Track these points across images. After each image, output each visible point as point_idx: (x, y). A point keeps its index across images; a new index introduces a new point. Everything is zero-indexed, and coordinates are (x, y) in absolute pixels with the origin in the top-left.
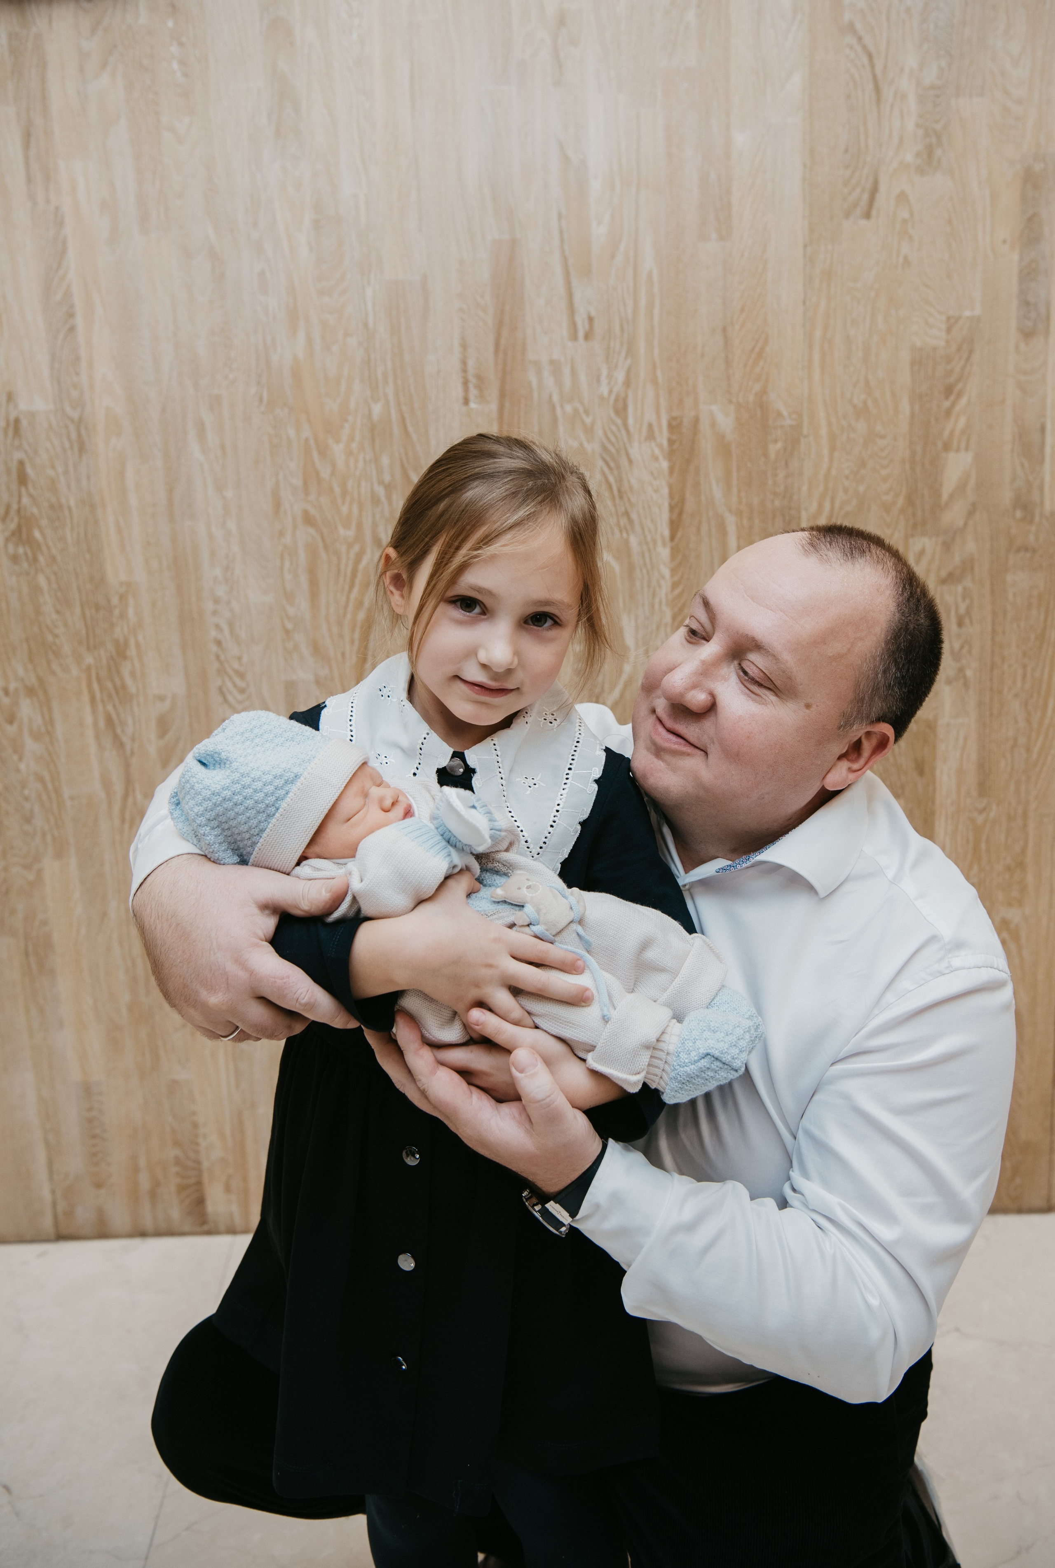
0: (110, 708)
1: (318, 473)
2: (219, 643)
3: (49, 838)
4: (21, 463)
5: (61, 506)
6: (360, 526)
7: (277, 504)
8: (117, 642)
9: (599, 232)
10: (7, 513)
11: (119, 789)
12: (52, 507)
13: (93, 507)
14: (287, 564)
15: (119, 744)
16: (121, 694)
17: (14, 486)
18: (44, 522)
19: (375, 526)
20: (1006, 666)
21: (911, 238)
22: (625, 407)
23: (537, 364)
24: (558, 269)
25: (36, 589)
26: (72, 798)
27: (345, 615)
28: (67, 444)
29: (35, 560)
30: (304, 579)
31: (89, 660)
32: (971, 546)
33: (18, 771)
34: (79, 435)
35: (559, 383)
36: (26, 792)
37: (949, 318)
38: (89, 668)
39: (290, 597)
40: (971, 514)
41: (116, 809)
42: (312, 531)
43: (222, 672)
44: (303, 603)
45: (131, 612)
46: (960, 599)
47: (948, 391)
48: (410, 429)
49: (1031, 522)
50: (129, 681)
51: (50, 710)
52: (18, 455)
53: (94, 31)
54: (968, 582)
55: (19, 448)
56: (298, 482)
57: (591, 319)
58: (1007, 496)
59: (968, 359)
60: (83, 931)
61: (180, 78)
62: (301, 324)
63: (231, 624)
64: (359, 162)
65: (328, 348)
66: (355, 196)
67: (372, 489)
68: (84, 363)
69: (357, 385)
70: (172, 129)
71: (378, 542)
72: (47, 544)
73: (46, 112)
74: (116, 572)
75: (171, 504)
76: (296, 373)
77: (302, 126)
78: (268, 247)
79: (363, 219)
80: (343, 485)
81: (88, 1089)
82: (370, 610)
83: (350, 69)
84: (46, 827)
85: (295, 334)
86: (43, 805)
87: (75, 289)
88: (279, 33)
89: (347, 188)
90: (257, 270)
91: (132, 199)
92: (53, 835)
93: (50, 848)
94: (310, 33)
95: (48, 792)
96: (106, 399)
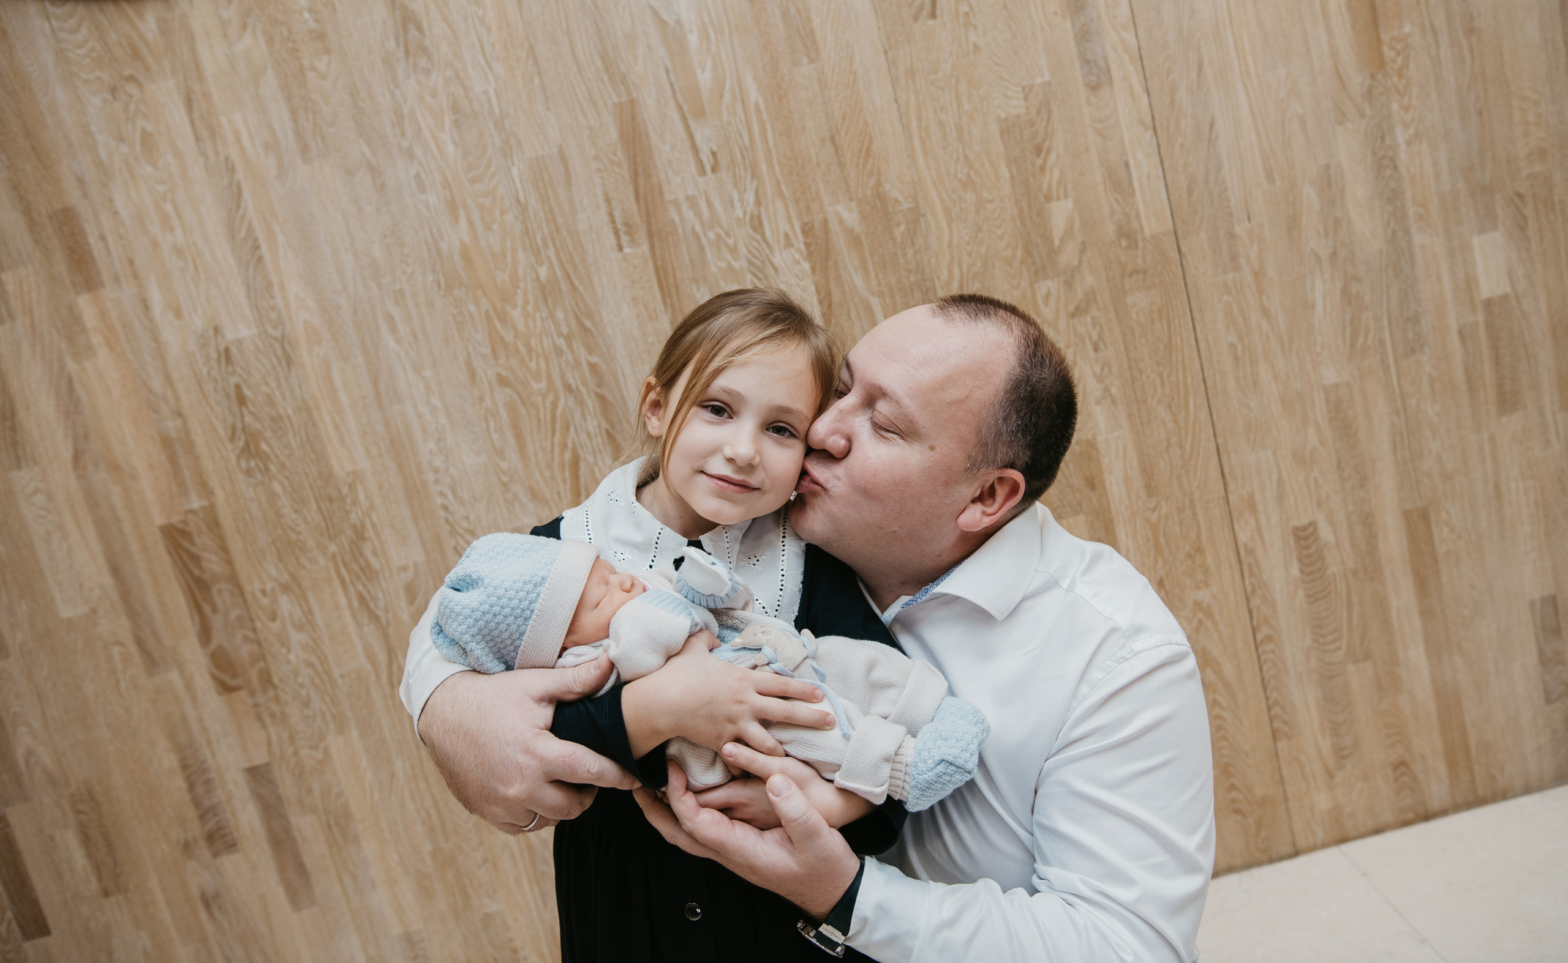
0: (360, 587)
1: (502, 339)
2: (445, 508)
3: (329, 717)
4: (238, 387)
5: (280, 417)
6: (549, 377)
7: (472, 373)
8: (354, 527)
9: (705, 78)
10: (233, 433)
11: (382, 658)
12: (273, 419)
13: (309, 411)
14: (492, 424)
15: (375, 618)
16: (368, 573)
17: (235, 409)
18: (268, 434)
19: (563, 374)
20: (1144, 377)
21: (975, 27)
22: (761, 224)
23: (675, 202)
24: (676, 116)
25: (272, 495)
26: (342, 676)
27: (553, 458)
28: (275, 361)
29: (267, 469)
30: (509, 435)
31: (333, 548)
32: (1089, 280)
33: (289, 662)
34: (284, 351)
35: (698, 215)
36: (300, 679)
37: (1024, 88)
38: (334, 556)
39: (500, 453)
40: (1082, 251)
41: (384, 677)
42: (508, 390)
43: (453, 533)
44: (513, 456)
45: (361, 497)
46: (1090, 328)
47: (1038, 150)
48: (576, 282)
49: (1136, 248)
50: (372, 560)
51: (307, 602)
52: (234, 380)
54: (1094, 312)
55: (234, 373)
56: (486, 350)
57: (714, 154)
58: (1110, 231)
59: (1048, 119)
60: (376, 795)
61: (312, 24)
62: (462, 213)
63: (453, 490)
64: (483, 63)
65: (489, 228)
66: (486, 92)
67: (553, 342)
68: (276, 289)
69: (521, 255)
70: (314, 69)
71: (569, 389)
72: (274, 453)
73: (201, 78)
74: (341, 464)
75: (378, 394)
76: (466, 256)
77: (427, 43)
78: (418, 151)
79: (497, 110)
80: (527, 345)
81: (410, 940)
82: (574, 449)
84: (324, 708)
85: (457, 222)
86: (317, 689)
87: (256, 224)
89: (477, 87)
90: (412, 174)
91: (291, 136)
92: (332, 714)
93: (331, 726)
95: (320, 677)
96: (302, 314)
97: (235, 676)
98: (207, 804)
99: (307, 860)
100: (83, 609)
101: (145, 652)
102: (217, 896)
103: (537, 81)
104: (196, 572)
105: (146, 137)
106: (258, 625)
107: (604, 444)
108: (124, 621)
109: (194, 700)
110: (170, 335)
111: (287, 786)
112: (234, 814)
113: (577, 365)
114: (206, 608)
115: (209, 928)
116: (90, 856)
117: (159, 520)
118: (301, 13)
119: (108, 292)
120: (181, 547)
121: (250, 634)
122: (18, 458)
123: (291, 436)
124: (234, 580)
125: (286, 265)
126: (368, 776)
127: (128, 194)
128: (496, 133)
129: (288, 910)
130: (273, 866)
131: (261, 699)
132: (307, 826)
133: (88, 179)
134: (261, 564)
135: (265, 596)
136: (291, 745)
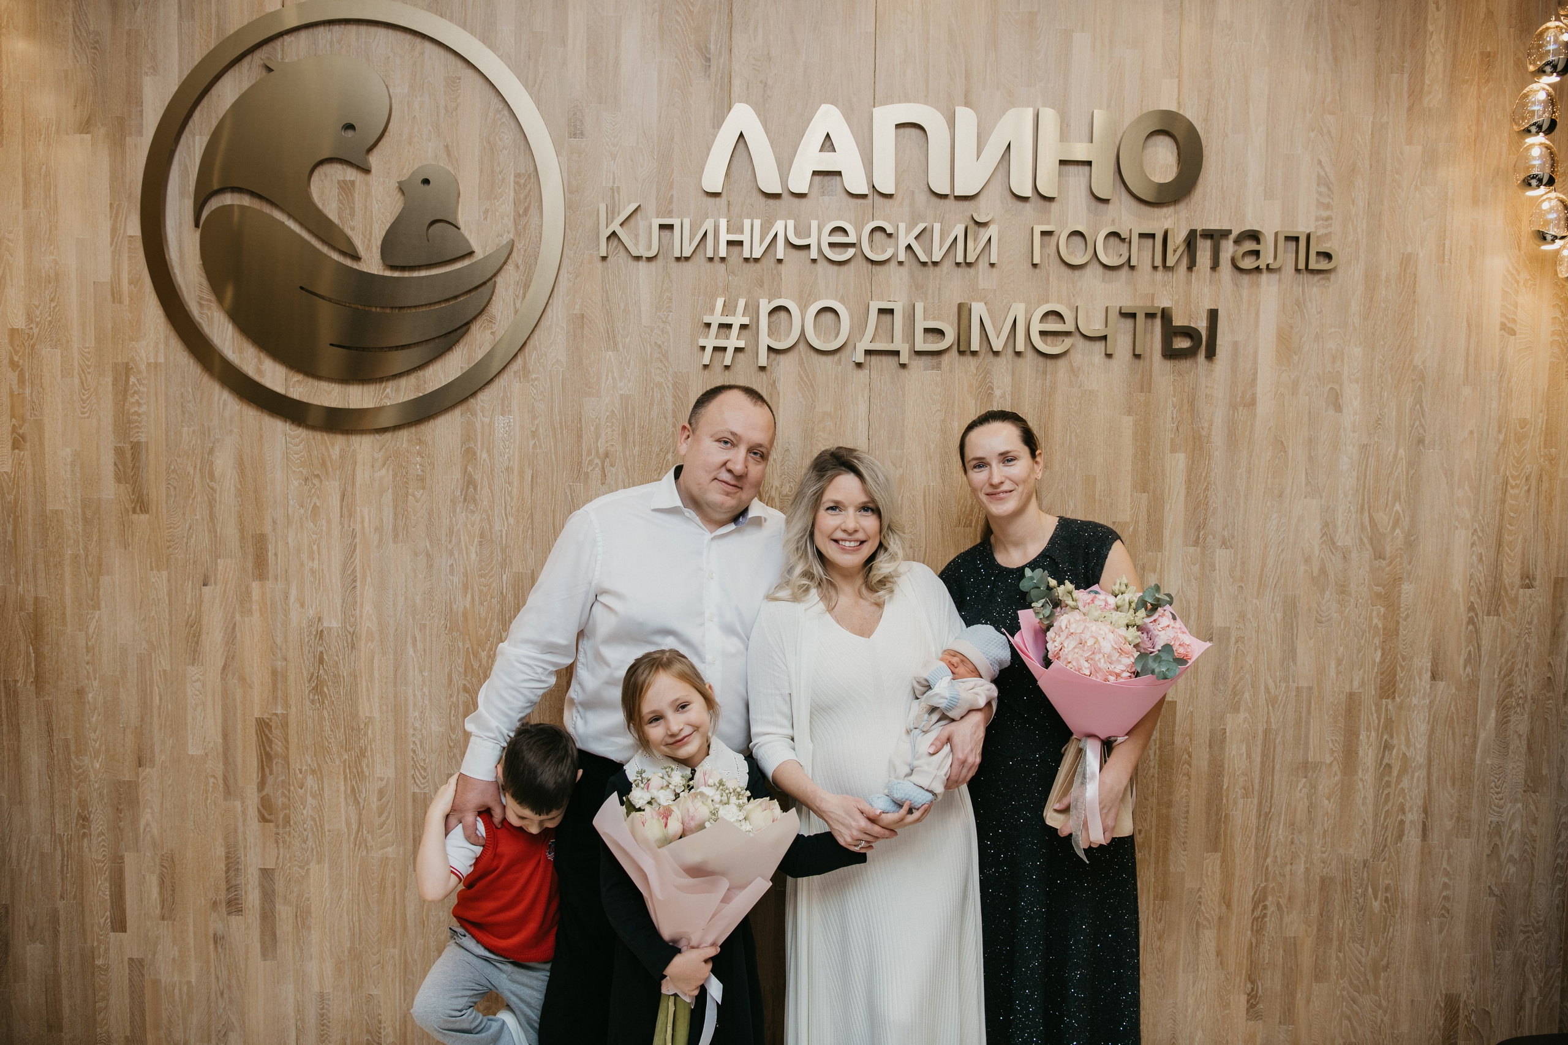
0: (354, 783)
1: (472, 666)
2: (414, 751)
3: (315, 852)
4: (321, 653)
5: (339, 676)
7: (450, 680)
8: (361, 748)
10: (311, 678)
11: (355, 827)
12: (335, 676)
13: (355, 676)
15: (357, 802)
16: (360, 776)
17: (317, 664)
18: (330, 684)
25: (322, 718)
26: (329, 831)
28: (346, 645)
29: (323, 703)
31: (346, 757)
33: (302, 814)
34: (352, 640)
36: (305, 826)
38: (345, 761)
41: (352, 838)
42: (467, 695)
43: (414, 767)
45: (370, 732)
50: (365, 769)
51: (322, 782)
52: (320, 649)
53: (380, 449)
55: (321, 645)
60: (328, 905)
61: (421, 473)
62: (469, 591)
63: (421, 742)
64: (504, 514)
65: (482, 604)
66: (501, 531)
68: (358, 605)
69: (495, 623)
70: (413, 495)
72: (330, 695)
73: (353, 485)
74: (364, 711)
75: (395, 678)
76: (465, 615)
77: (477, 497)
78: (456, 553)
79: (504, 542)
81: (322, 996)
83: (502, 472)
84: (314, 846)
85: (466, 596)
86: (313, 834)
87: (358, 568)
88: (469, 455)
89: (497, 527)
90: (449, 564)
91: (391, 527)
92: (317, 851)
93: (315, 858)
94: (485, 455)
95: (317, 827)
96: (368, 622)
97: (271, 814)
98: (233, 882)
99: (278, 932)
100: (201, 752)
101: (227, 786)
102: (223, 938)
103: (530, 532)
104: (268, 749)
105: (315, 506)
106: (292, 788)
108: (221, 765)
109: (244, 821)
110: (294, 615)
111: (280, 886)
112: (246, 892)
114: (267, 770)
115: (213, 955)
116: (161, 893)
117: (257, 714)
118: (415, 465)
119: (269, 584)
120: (265, 733)
121: (287, 793)
122: (194, 659)
123: (341, 688)
124: (286, 759)
125: (367, 594)
126: (327, 893)
127: (297, 535)
128: (500, 554)
129: (259, 958)
130: (259, 929)
131: (281, 831)
132: (284, 912)
133: (278, 522)
134: (304, 754)
135: (301, 773)
136: (290, 862)
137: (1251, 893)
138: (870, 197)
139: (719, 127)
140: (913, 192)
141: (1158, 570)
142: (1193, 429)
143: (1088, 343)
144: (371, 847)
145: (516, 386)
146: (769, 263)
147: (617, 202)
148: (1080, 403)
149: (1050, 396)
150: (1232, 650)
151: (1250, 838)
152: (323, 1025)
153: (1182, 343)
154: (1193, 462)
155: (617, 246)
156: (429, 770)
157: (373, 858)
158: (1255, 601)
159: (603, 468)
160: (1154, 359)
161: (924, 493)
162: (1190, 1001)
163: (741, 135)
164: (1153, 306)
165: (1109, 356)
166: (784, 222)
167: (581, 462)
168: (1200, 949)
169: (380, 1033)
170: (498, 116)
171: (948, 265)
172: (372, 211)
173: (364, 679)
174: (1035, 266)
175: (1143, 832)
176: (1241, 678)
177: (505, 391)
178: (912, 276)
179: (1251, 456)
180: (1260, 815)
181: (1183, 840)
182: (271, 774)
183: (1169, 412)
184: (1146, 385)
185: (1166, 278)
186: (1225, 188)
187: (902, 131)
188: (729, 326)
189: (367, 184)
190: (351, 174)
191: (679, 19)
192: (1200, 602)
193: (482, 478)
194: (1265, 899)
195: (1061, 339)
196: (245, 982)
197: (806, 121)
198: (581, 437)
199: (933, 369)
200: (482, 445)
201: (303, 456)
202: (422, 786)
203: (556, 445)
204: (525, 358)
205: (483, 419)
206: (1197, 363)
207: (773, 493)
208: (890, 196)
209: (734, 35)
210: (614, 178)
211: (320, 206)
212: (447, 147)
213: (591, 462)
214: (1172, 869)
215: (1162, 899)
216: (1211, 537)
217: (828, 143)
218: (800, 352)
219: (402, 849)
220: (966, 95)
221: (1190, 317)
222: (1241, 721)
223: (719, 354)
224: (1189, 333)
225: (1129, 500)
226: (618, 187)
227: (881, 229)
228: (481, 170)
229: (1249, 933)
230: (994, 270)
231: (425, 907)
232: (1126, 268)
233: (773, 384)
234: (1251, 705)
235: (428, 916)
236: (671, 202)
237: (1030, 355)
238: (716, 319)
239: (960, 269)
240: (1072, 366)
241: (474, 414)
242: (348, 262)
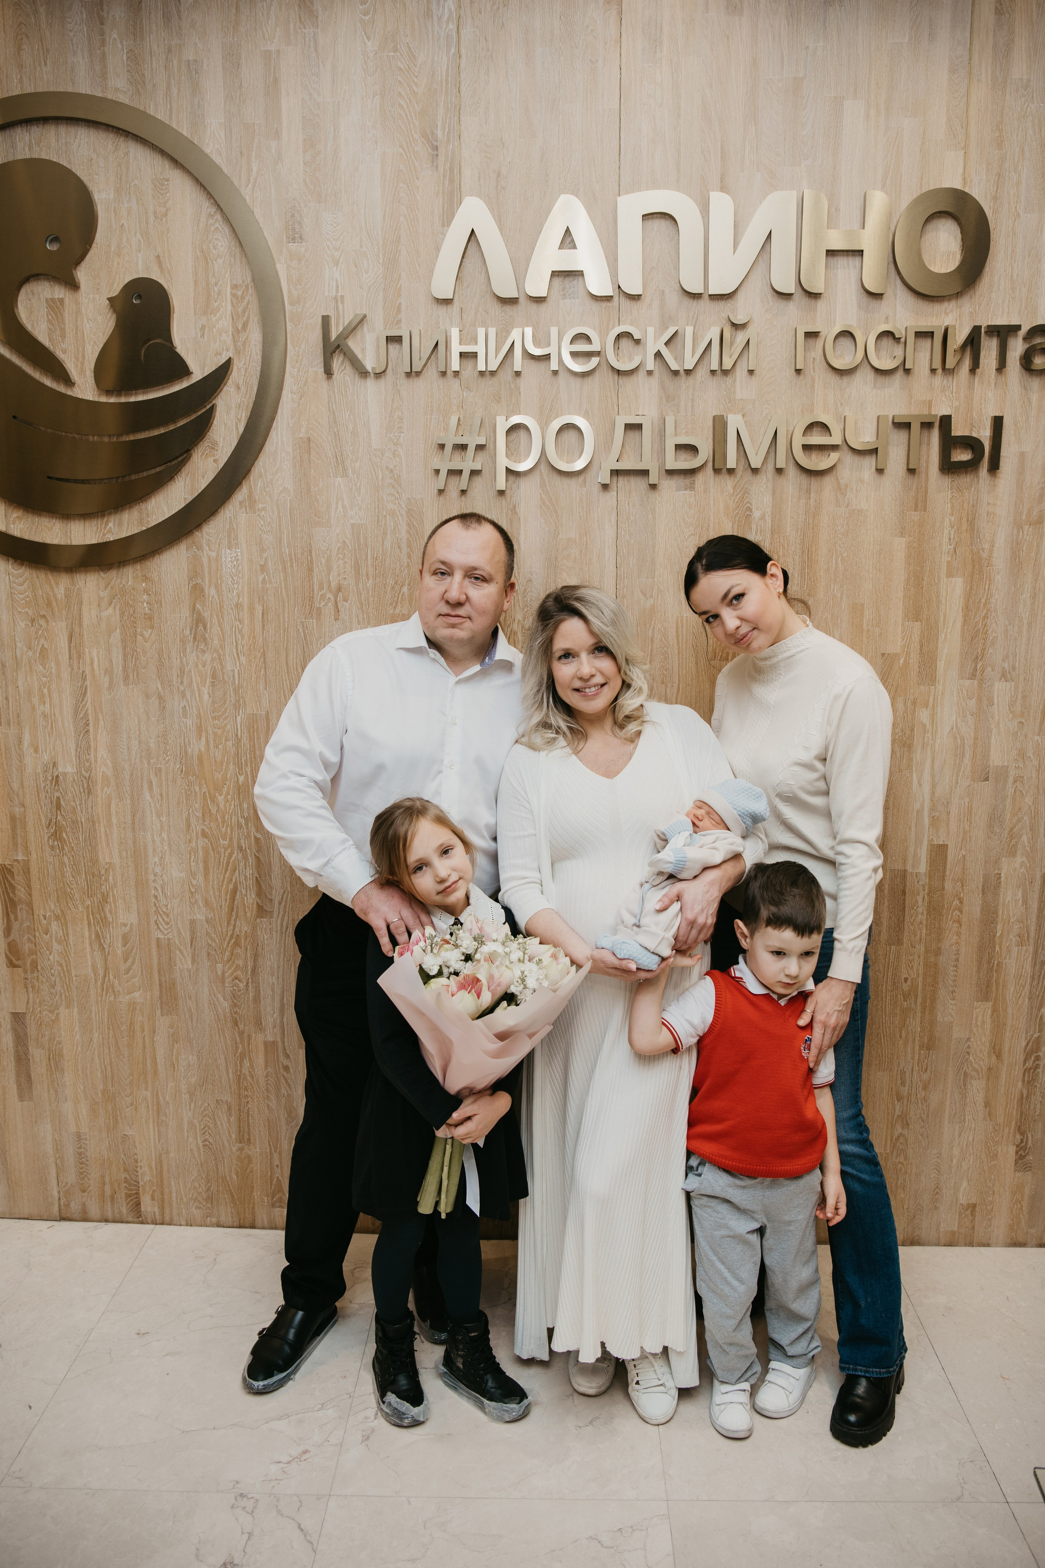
0: (98, 929)
1: (210, 810)
2: (156, 897)
3: (63, 997)
4: (58, 798)
5: (77, 821)
6: (231, 839)
7: (189, 826)
8: (103, 894)
10: (50, 824)
11: (101, 972)
12: (73, 822)
13: (93, 822)
14: (193, 857)
15: (102, 948)
16: (104, 921)
17: (54, 810)
18: (68, 829)
19: (239, 839)
25: (62, 864)
26: (76, 976)
27: (222, 886)
28: (82, 790)
29: (63, 849)
30: (201, 865)
31: (88, 902)
33: (49, 960)
34: (88, 785)
36: (53, 971)
38: (88, 907)
39: (194, 875)
41: (99, 983)
42: (206, 840)
43: (157, 912)
44: (201, 878)
45: (111, 878)
50: (108, 915)
51: (67, 929)
52: (57, 794)
53: (106, 588)
55: (57, 791)
56: (200, 815)
60: (79, 1049)
61: (148, 612)
62: (204, 734)
63: (163, 888)
64: (235, 654)
65: (217, 747)
66: (233, 671)
67: (238, 820)
68: (92, 750)
69: (231, 766)
70: (142, 635)
71: (240, 848)
72: (69, 841)
73: (80, 625)
74: (104, 857)
75: (133, 823)
76: (200, 758)
77: (207, 636)
78: (188, 694)
79: (237, 682)
80: (223, 818)
81: (79, 1136)
82: (236, 883)
83: (232, 609)
84: (62, 991)
85: (200, 739)
86: (61, 979)
87: (90, 712)
88: (197, 591)
89: (229, 667)
90: (182, 705)
91: (121, 668)
92: (66, 995)
93: (64, 1002)
94: (213, 592)
95: (64, 973)
96: (103, 768)
97: (18, 959)
99: (33, 1073)
103: (263, 672)
104: (11, 895)
105: (43, 648)
106: (37, 934)
107: (253, 885)
110: (29, 761)
111: (32, 1030)
113: (248, 836)
114: (12, 916)
118: (143, 603)
119: (2, 729)
120: (7, 880)
121: (33, 938)
123: (80, 834)
124: (30, 905)
125: (101, 739)
126: (78, 1037)
127: (26, 678)
128: (233, 695)
129: (16, 1099)
130: (14, 1071)
131: (29, 976)
132: (37, 1055)
133: (7, 665)
134: (47, 900)
135: (45, 919)
136: (40, 1006)
137: (1024, 1044)
138: (616, 299)
139: (449, 226)
140: (663, 291)
141: (930, 705)
142: (972, 550)
143: (857, 459)
144: (119, 992)
145: (243, 518)
146: (506, 376)
147: (341, 313)
148: (847, 524)
149: (814, 517)
150: (1010, 790)
151: (1024, 987)
152: (81, 1164)
153: (962, 456)
154: (971, 588)
155: (342, 363)
156: (171, 916)
157: (120, 1002)
158: (1036, 738)
159: (336, 603)
160: (930, 474)
161: (677, 624)
162: (956, 1152)
163: (473, 230)
164: (930, 415)
165: (880, 471)
166: (521, 329)
167: (313, 597)
168: (968, 1100)
169: (137, 1172)
170: (211, 221)
171: (702, 373)
172: (83, 332)
173: (102, 825)
174: (798, 371)
175: (909, 982)
176: (1019, 820)
177: (231, 523)
178: (662, 386)
179: (1036, 580)
180: (1035, 964)
181: (951, 989)
182: (16, 920)
183: (946, 532)
184: (921, 503)
185: (945, 382)
186: (1015, 276)
187: (650, 223)
188: (463, 447)
189: (77, 302)
190: (59, 292)
191: (403, 103)
192: (976, 739)
193: (211, 615)
194: (1038, 1049)
195: (827, 453)
196: (5, 1122)
197: (544, 213)
198: (312, 571)
199: (686, 489)
200: (210, 581)
201: (28, 596)
202: (166, 932)
203: (286, 580)
204: (250, 487)
205: (210, 553)
206: (978, 477)
207: (515, 627)
208: (635, 298)
209: (462, 118)
210: (337, 287)
211: (29, 327)
212: (158, 257)
213: (323, 597)
214: (939, 1018)
215: (929, 1049)
216: (990, 669)
217: (568, 240)
218: (541, 474)
219: (149, 994)
220: (722, 180)
221: (972, 426)
222: (1017, 865)
223: (454, 481)
224: (971, 443)
225: (900, 629)
226: (342, 297)
227: (628, 335)
228: (196, 282)
229: (1020, 1084)
230: (753, 378)
231: (175, 1051)
232: (901, 372)
233: (514, 509)
234: (1028, 849)
235: (177, 1060)
236: (399, 311)
237: (792, 472)
238: (451, 440)
239: (715, 378)
240: (838, 483)
241: (200, 548)
242: (62, 389)
